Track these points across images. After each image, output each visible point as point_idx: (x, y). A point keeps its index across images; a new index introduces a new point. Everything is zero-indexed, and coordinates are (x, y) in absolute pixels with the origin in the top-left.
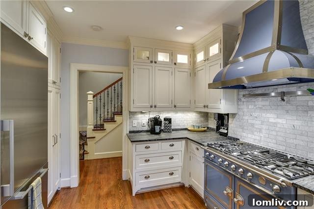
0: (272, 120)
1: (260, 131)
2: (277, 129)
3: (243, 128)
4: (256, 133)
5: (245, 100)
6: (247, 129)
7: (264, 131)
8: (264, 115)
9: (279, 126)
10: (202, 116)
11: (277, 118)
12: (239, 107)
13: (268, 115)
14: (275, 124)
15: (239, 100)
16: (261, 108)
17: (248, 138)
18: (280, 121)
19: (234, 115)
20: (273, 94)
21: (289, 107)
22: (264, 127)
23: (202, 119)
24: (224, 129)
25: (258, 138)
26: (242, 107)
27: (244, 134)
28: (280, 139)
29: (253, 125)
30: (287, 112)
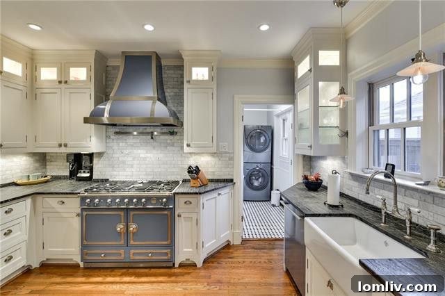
0: (142, 156)
1: (132, 166)
2: (147, 162)
3: (113, 167)
4: (127, 170)
5: (115, 138)
6: (119, 167)
7: (135, 166)
8: (135, 151)
9: (148, 159)
10: (37, 161)
11: (147, 153)
12: (108, 145)
13: (139, 151)
14: (145, 159)
15: (107, 137)
16: (132, 146)
17: (119, 175)
18: (149, 155)
19: (100, 154)
20: (135, 133)
21: (155, 144)
22: (135, 162)
23: (37, 165)
24: (84, 172)
25: (129, 173)
26: (111, 145)
27: (115, 173)
28: (149, 170)
29: (124, 162)
30: (154, 147)
